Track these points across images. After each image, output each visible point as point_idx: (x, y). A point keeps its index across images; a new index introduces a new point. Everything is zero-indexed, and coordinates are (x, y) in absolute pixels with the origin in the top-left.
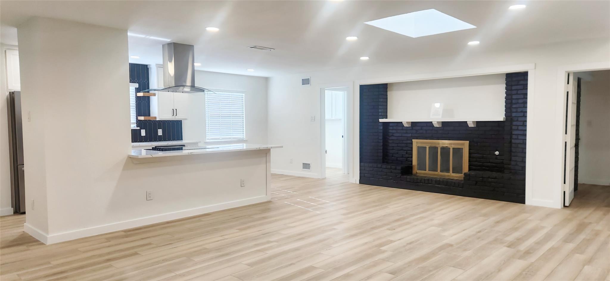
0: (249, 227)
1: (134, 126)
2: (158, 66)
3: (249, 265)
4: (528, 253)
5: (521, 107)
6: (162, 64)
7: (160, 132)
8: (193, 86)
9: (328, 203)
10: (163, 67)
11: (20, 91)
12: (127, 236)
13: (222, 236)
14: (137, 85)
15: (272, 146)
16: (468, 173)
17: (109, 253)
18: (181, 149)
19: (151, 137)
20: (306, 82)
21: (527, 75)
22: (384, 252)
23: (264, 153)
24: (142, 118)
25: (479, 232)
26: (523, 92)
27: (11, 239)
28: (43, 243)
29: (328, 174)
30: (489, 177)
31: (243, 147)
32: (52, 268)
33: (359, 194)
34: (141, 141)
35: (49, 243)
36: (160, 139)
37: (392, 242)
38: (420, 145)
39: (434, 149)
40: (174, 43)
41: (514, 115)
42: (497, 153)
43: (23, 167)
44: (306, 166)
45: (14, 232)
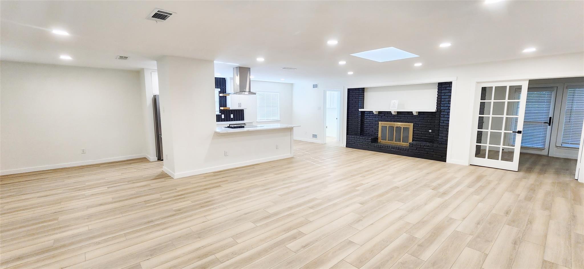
0: (281, 173)
1: (218, 113)
2: (231, 78)
3: (280, 195)
4: (445, 193)
5: (447, 104)
6: (233, 77)
7: (232, 116)
8: (250, 91)
9: (325, 159)
10: (233, 79)
11: (158, 94)
12: (215, 176)
13: (265, 178)
14: (219, 90)
15: (294, 126)
16: (412, 143)
17: (205, 185)
18: (243, 127)
19: (227, 119)
20: (315, 86)
21: (452, 84)
22: (358, 190)
23: (290, 130)
24: (222, 108)
25: (416, 179)
26: (449, 94)
27: (157, 174)
28: (172, 178)
29: (328, 141)
30: (424, 146)
31: (278, 126)
32: (177, 192)
33: (345, 154)
34: (222, 121)
35: (175, 178)
36: (232, 120)
37: (362, 184)
38: (383, 125)
39: (392, 128)
40: (239, 67)
41: (442, 108)
42: (430, 131)
43: (161, 136)
44: (315, 136)
45: (157, 171)
